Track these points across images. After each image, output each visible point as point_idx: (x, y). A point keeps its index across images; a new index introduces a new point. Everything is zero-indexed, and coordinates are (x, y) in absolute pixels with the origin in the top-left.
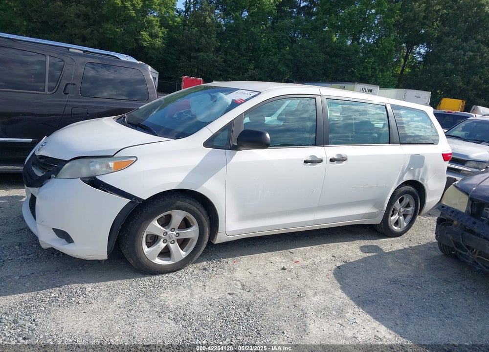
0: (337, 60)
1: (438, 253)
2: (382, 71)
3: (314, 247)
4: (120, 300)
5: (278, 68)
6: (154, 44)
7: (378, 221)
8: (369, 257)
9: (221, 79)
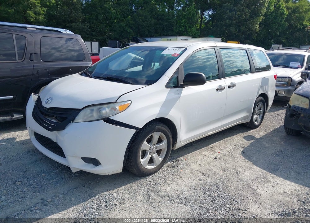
0: (162, 22)
1: (284, 134)
2: (190, 27)
3: (221, 141)
4: (140, 198)
5: (126, 30)
6: (39, 19)
7: (248, 120)
8: (252, 142)
9: (89, 40)
